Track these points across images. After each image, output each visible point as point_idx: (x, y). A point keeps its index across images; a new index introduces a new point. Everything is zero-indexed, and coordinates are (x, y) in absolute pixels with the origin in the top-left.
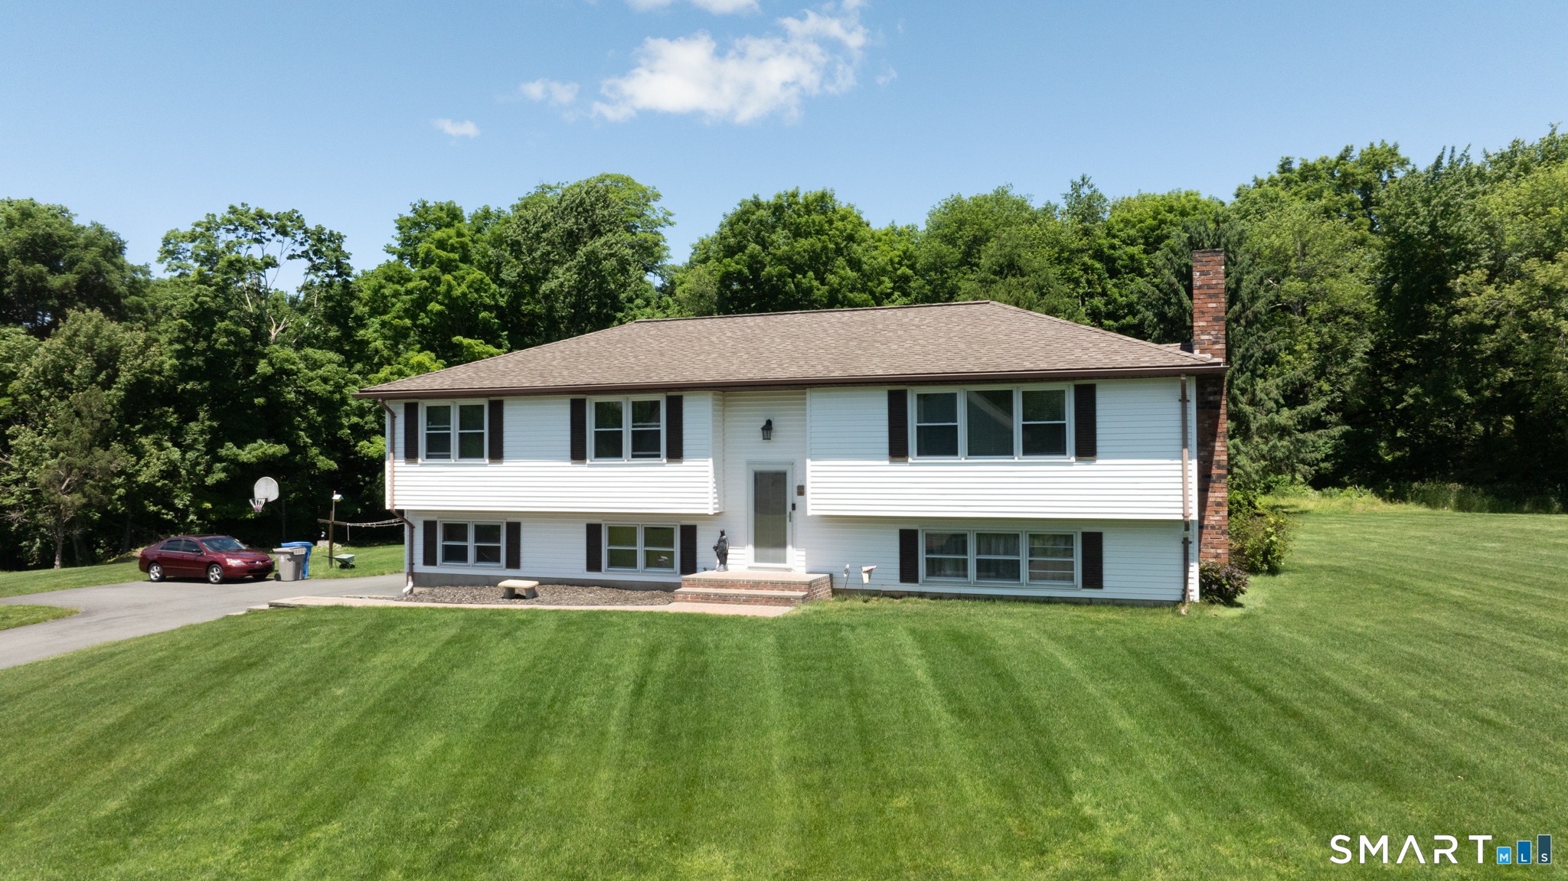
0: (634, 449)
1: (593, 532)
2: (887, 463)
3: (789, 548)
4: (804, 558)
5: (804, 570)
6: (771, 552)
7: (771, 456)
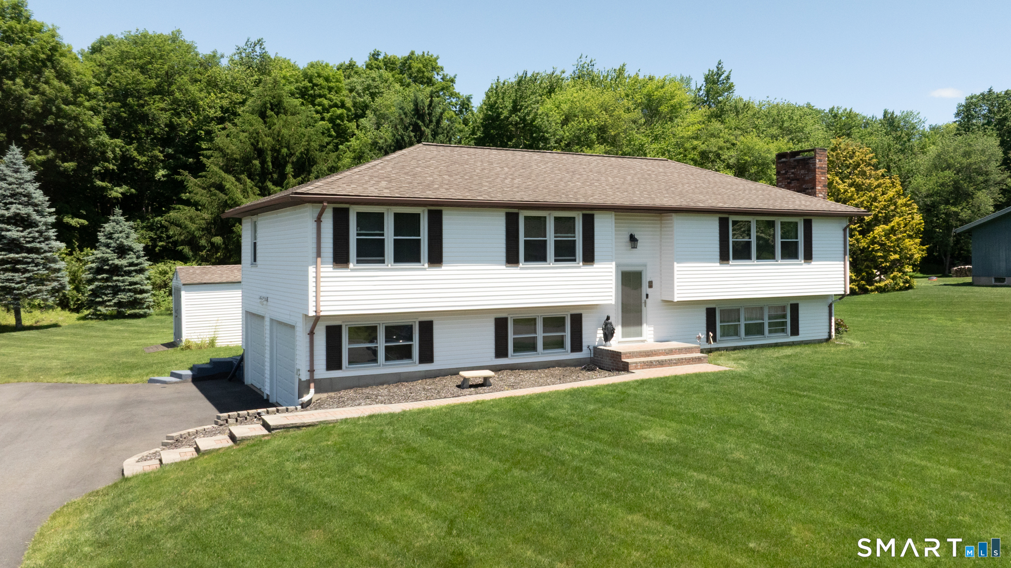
0: (556, 255)
1: (501, 325)
2: (718, 264)
3: (645, 326)
4: (652, 332)
5: (652, 340)
6: (632, 329)
7: (634, 260)
